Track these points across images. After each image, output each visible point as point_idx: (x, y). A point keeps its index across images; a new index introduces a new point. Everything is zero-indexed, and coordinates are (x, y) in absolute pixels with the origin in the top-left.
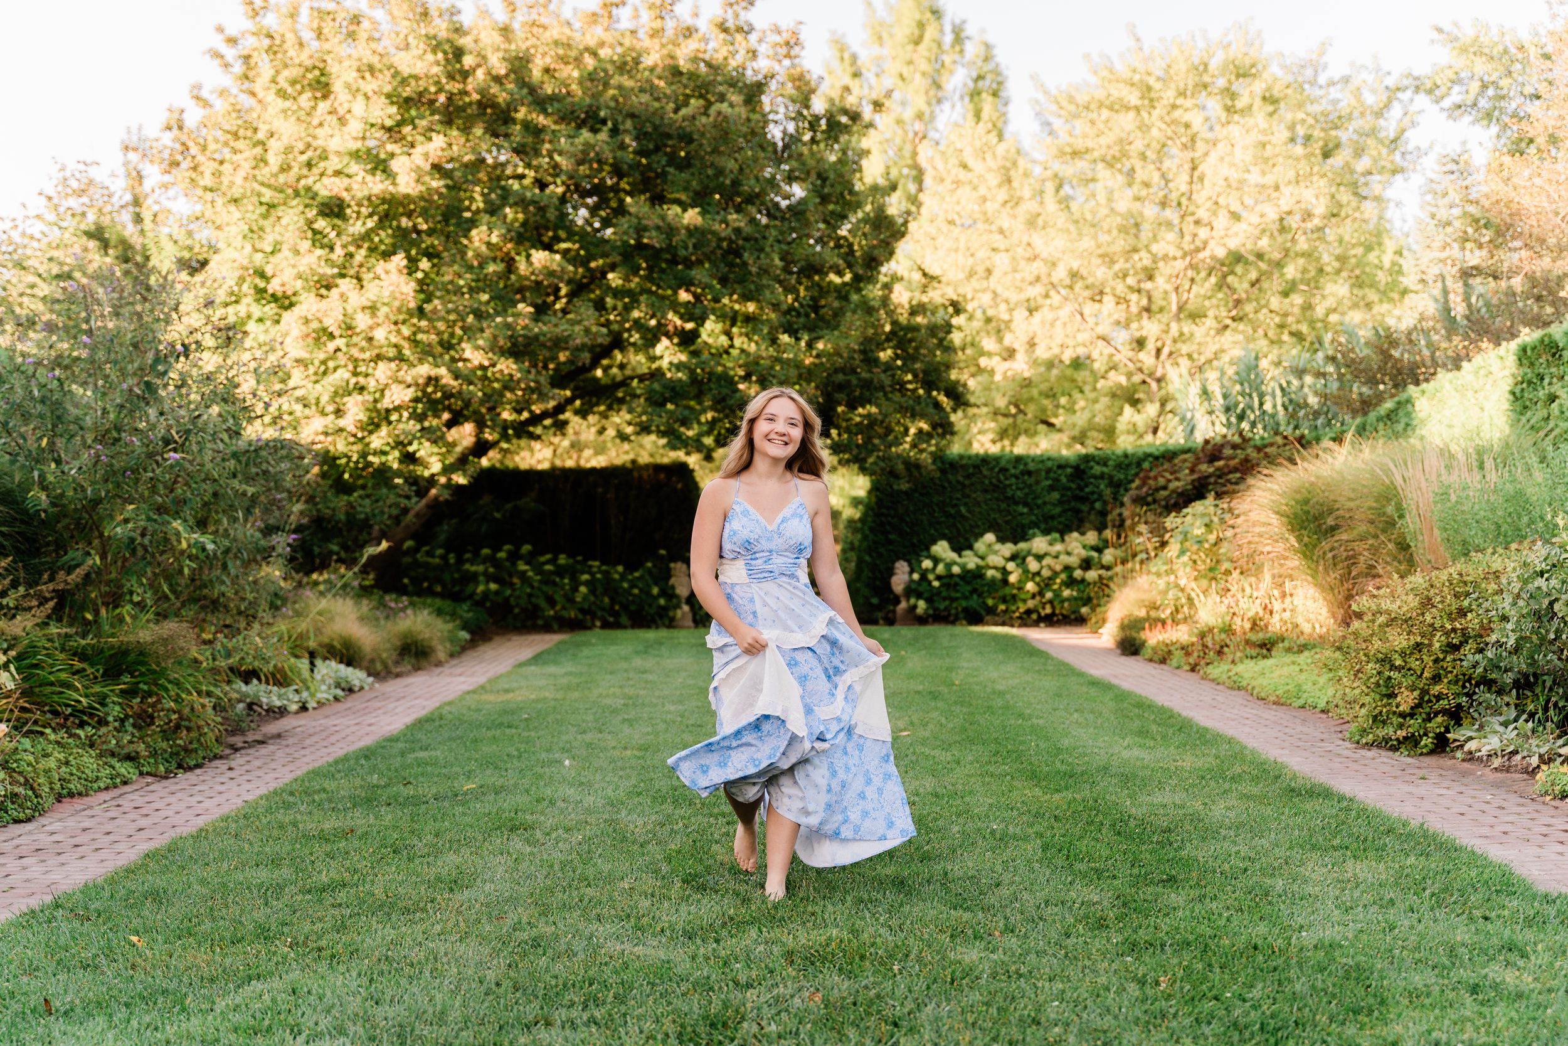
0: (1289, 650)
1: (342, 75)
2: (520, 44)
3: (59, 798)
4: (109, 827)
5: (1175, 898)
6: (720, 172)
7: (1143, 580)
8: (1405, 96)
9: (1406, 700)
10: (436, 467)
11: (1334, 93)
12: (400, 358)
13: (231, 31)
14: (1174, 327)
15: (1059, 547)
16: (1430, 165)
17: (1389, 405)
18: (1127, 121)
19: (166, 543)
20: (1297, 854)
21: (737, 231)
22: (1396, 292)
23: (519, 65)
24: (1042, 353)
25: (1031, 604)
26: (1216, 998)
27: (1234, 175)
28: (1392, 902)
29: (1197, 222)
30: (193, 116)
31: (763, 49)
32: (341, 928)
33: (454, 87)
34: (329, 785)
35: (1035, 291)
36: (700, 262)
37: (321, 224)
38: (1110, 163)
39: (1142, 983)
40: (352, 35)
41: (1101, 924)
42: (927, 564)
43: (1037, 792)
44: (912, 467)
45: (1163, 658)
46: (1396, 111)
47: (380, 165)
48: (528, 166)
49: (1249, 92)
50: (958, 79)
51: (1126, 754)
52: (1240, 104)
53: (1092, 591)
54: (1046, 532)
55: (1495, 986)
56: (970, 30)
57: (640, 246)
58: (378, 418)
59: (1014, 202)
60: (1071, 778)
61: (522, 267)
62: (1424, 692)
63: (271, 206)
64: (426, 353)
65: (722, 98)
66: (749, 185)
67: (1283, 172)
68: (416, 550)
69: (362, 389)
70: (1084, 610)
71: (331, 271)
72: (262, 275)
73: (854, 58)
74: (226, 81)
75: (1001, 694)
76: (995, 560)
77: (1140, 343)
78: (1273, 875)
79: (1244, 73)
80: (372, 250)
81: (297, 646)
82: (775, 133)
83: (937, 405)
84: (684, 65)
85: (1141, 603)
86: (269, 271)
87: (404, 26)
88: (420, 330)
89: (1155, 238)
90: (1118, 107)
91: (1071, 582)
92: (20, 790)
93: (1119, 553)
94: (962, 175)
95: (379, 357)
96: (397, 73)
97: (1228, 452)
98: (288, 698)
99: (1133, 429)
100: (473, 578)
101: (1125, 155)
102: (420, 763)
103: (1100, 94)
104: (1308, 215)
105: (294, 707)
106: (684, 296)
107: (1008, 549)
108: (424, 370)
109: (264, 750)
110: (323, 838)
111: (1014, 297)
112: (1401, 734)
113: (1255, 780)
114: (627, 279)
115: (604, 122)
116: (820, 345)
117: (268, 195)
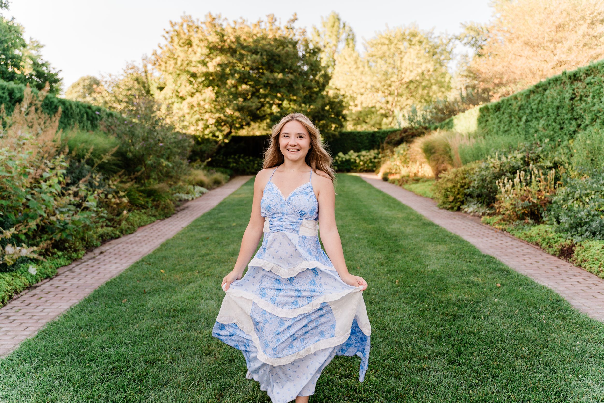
0: (423, 182)
1: (195, 42)
2: (238, 33)
3: (139, 227)
4: (151, 235)
5: (399, 257)
6: (287, 65)
7: (388, 163)
8: (453, 41)
9: (451, 199)
10: (221, 138)
11: (436, 40)
12: (211, 112)
13: (167, 30)
14: (396, 99)
15: (368, 154)
16: (459, 58)
17: (447, 120)
18: (385, 47)
19: (160, 164)
20: (426, 243)
21: (291, 79)
22: (449, 88)
23: (238, 38)
24: (364, 105)
25: (362, 167)
26: (409, 286)
27: (411, 61)
28: (448, 258)
29: (402, 73)
30: (159, 52)
31: (297, 33)
32: (209, 267)
33: (222, 44)
34: (202, 223)
35: (362, 91)
36: (282, 87)
37: (192, 79)
38: (381, 58)
39: (392, 282)
40: (197, 32)
41: (382, 265)
42: (337, 158)
43: (365, 225)
44: (334, 135)
45: (393, 182)
46: (451, 44)
47: (205, 64)
48: (241, 63)
49: (415, 40)
50: (343, 36)
51: (386, 213)
52: (413, 43)
53: (376, 164)
54: (365, 150)
55: (472, 282)
56: (347, 24)
57: (268, 83)
58: (207, 127)
59: (358, 68)
60: (373, 220)
61: (240, 89)
62: (455, 197)
63: (179, 75)
64: (218, 111)
65: (287, 46)
66: (294, 68)
67: (423, 60)
68: (216, 156)
69: (202, 120)
70: (374, 169)
71: (194, 91)
72: (177, 91)
73: (318, 32)
74: (166, 43)
75: (356, 194)
76: (353, 157)
77: (388, 102)
78: (421, 250)
79: (414, 35)
80: (204, 85)
81: (190, 183)
82: (300, 54)
83: (340, 120)
84: (277, 37)
85: (388, 168)
86: (179, 90)
87: (210, 29)
88: (215, 105)
89: (392, 77)
90: (383, 44)
91: (371, 162)
92: (130, 227)
93: (383, 155)
94: (345, 61)
95: (206, 112)
96: (208, 41)
97: (409, 130)
98: (190, 197)
99: (386, 124)
100: (230, 163)
101: (384, 56)
102: (222, 217)
103: (379, 41)
104: (429, 71)
105: (190, 199)
106: (279, 95)
107: (356, 154)
108: (217, 115)
109: (185, 211)
110: (202, 240)
111: (358, 91)
112: (450, 206)
113: (416, 220)
114: (265, 91)
115: (259, 52)
116: (312, 107)
117: (178, 72)
